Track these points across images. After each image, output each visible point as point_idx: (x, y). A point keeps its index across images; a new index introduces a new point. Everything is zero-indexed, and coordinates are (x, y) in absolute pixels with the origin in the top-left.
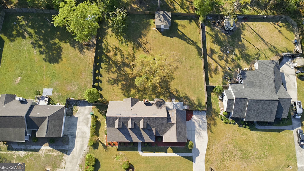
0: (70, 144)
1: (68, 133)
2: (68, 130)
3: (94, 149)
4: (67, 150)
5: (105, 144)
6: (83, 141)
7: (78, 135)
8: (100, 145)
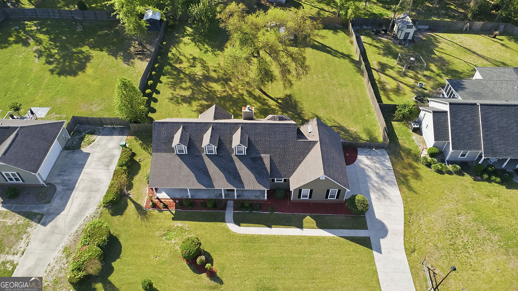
0: (56, 202)
1: (57, 181)
2: (60, 175)
3: (112, 216)
4: (42, 215)
5: (144, 205)
6: (89, 198)
7: (79, 185)
8: (131, 207)
